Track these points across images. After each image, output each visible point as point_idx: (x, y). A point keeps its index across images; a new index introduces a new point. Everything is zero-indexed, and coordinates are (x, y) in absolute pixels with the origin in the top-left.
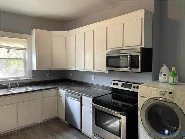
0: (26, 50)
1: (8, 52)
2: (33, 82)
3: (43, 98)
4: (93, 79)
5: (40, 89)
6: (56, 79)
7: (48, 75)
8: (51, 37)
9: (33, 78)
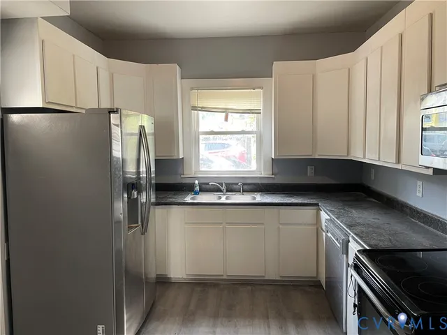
0: (260, 113)
1: (226, 119)
2: (274, 184)
3: (281, 224)
4: (418, 194)
5: (276, 202)
6: (333, 182)
7: (310, 170)
8: (314, 77)
9: (273, 176)
